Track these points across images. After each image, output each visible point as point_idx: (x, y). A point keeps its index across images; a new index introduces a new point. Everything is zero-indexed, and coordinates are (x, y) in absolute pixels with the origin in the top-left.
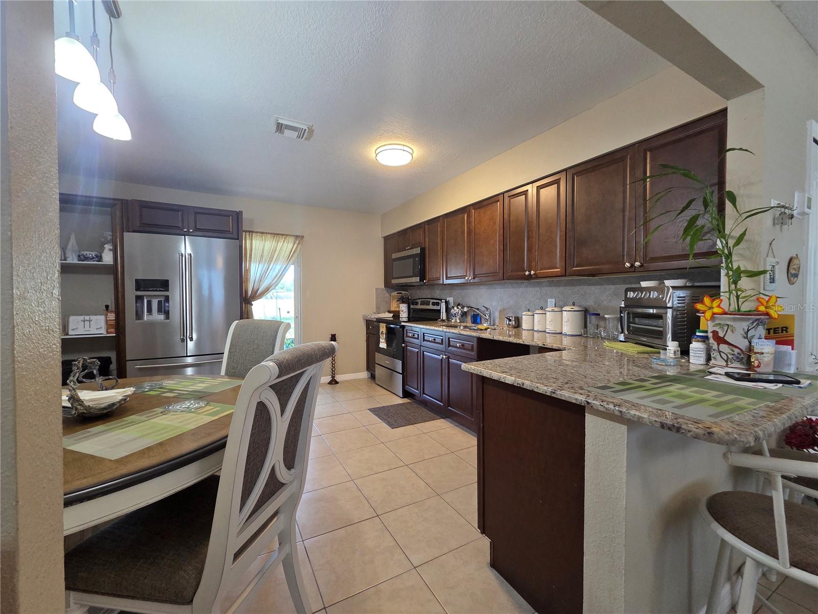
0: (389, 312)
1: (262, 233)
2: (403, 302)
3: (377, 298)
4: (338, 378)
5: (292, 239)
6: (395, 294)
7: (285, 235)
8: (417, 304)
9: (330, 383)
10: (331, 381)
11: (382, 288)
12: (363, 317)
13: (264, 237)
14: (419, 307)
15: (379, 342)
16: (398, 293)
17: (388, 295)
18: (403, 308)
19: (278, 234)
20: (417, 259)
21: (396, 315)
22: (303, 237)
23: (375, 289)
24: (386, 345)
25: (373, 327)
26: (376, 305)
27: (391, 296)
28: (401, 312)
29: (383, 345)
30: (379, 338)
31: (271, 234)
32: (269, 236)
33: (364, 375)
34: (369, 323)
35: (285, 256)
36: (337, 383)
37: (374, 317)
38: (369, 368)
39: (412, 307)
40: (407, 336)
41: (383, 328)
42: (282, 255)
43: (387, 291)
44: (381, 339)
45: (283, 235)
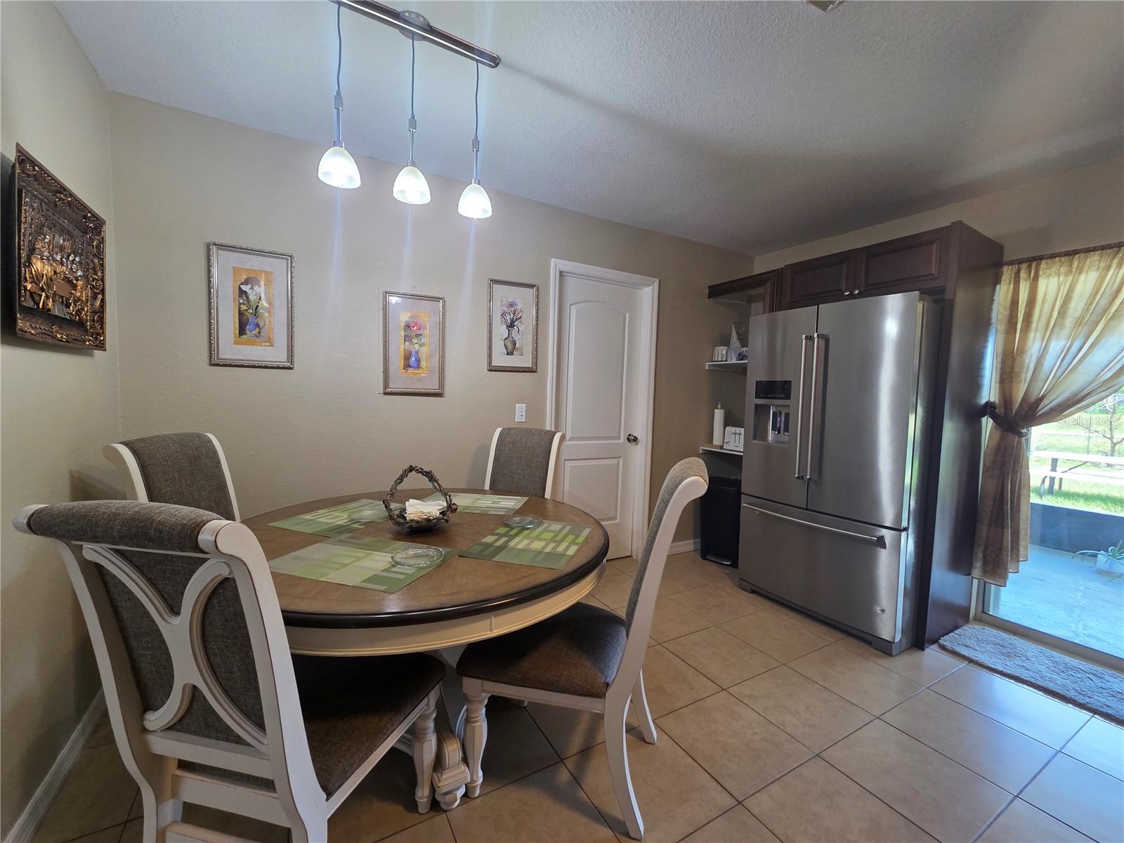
13: (1076, 264)
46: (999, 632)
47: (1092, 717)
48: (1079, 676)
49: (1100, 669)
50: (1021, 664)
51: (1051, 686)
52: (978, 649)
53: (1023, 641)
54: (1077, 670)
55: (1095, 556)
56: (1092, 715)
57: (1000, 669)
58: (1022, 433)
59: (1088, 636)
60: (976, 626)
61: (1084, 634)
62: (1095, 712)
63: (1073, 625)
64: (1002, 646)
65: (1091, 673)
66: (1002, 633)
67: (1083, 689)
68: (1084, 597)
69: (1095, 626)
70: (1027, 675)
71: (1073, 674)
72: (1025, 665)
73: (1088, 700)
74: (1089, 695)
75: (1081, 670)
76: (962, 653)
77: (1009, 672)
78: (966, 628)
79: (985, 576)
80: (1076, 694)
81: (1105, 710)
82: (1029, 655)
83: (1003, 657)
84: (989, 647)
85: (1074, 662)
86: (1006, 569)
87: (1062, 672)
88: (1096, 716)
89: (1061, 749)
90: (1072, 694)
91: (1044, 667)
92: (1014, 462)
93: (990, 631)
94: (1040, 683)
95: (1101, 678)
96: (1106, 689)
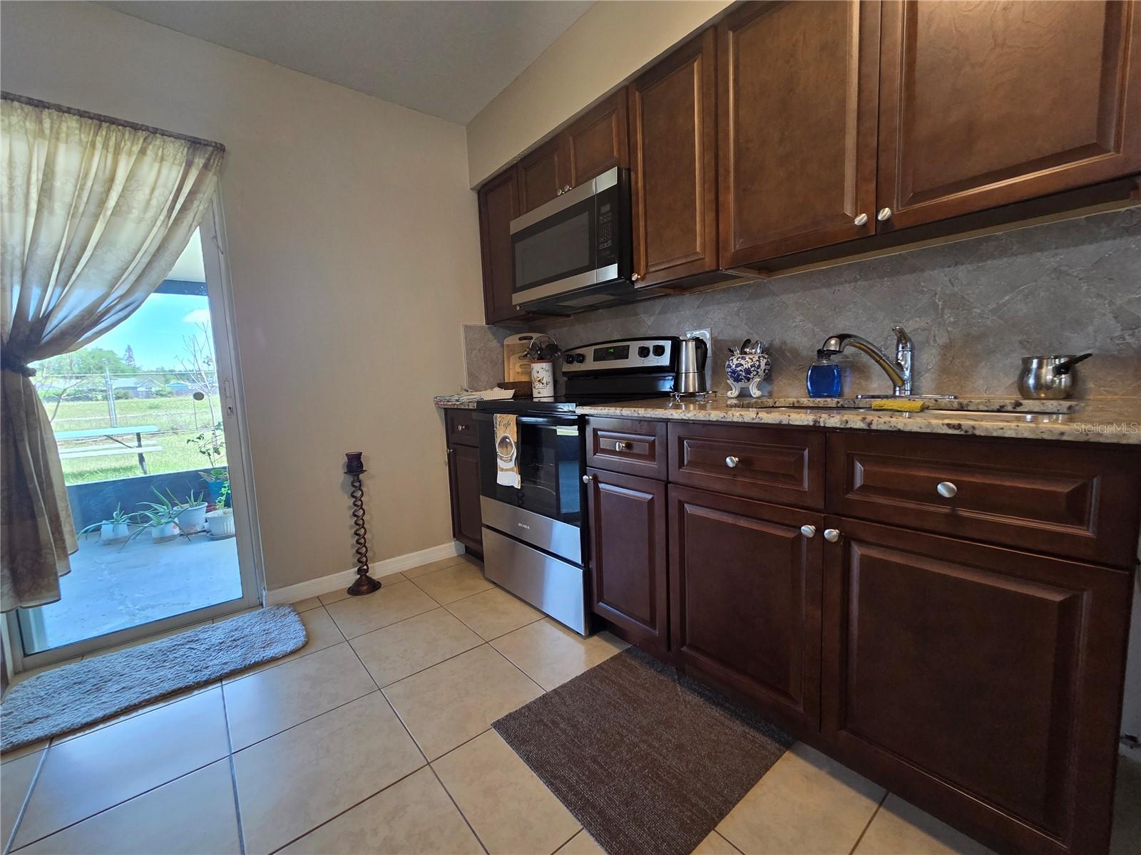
0: (503, 386)
1: (40, 105)
2: (541, 359)
3: (470, 350)
4: (378, 570)
5: (175, 152)
6: (513, 340)
7: (146, 129)
8: (581, 359)
9: (355, 591)
10: (358, 584)
11: (481, 327)
12: (437, 404)
13: (47, 124)
14: (590, 365)
15: (491, 469)
16: (520, 339)
17: (494, 344)
18: (542, 371)
19: (113, 122)
20: (607, 208)
21: (524, 392)
22: (220, 149)
23: (462, 330)
24: (518, 477)
25: (467, 427)
26: (468, 369)
27: (502, 345)
28: (537, 385)
29: (508, 476)
30: (494, 456)
31: (82, 114)
32: (71, 123)
33: (448, 550)
34: (452, 416)
35: (154, 202)
36: (374, 586)
37: (469, 398)
38: (460, 532)
39: (567, 368)
40: (597, 449)
41: (506, 428)
42: (141, 196)
43: (494, 334)
44: (499, 460)
45: (135, 127)
46: (63, 667)
47: (222, 686)
48: (181, 653)
49: (189, 633)
50: (119, 687)
51: (167, 687)
52: (51, 712)
53: (100, 658)
54: (173, 649)
55: (98, 529)
56: (220, 684)
57: (100, 714)
58: (28, 369)
59: (143, 609)
60: (25, 683)
61: (138, 609)
62: (220, 679)
63: (121, 607)
64: (80, 683)
65: (188, 642)
66: (68, 667)
67: (196, 664)
68: (111, 574)
69: (142, 596)
70: (135, 696)
71: (175, 655)
72: (124, 685)
73: (207, 672)
74: (205, 666)
75: (178, 645)
76: (31, 737)
77: (114, 709)
78: (13, 696)
79: (21, 601)
80: (194, 675)
81: (227, 669)
82: (119, 669)
83: (91, 697)
84: (65, 698)
85: (163, 642)
86: (56, 573)
87: (165, 661)
88: (224, 683)
89: (230, 751)
90: (191, 679)
91: (143, 671)
92: (27, 413)
93: (51, 675)
94: (155, 693)
95: (197, 640)
96: (210, 648)
